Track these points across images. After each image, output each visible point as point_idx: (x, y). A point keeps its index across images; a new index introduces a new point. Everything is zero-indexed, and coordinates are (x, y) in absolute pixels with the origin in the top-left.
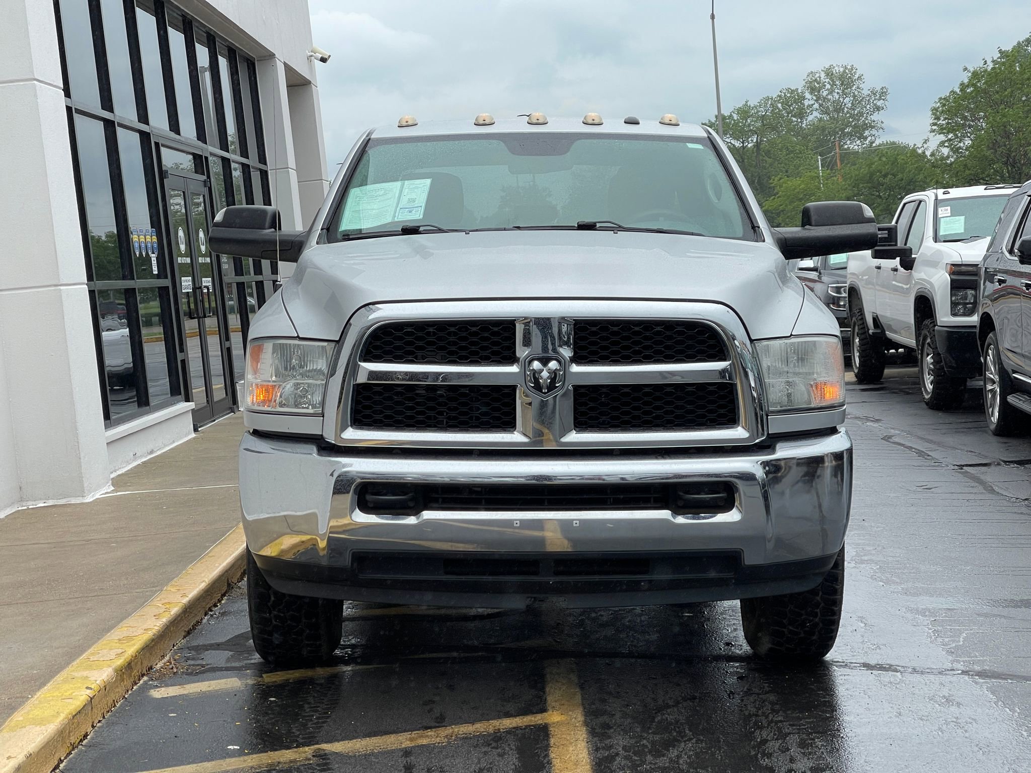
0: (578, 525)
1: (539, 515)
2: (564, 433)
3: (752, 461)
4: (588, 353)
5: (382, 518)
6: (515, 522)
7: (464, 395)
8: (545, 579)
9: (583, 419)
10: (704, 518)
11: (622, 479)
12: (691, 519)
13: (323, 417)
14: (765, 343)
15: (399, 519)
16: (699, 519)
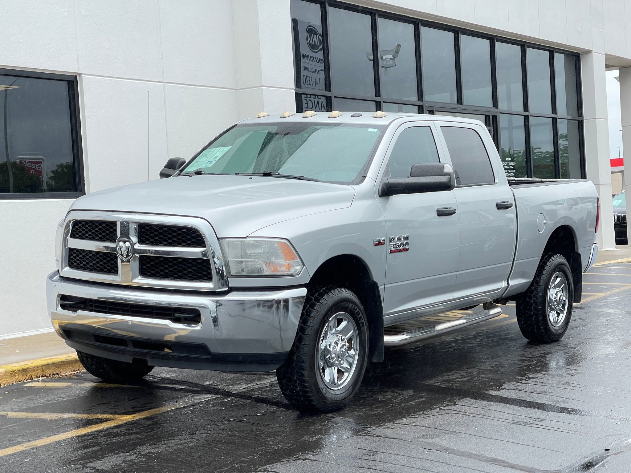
0: (130, 323)
2: (135, 277)
3: (210, 300)
6: (107, 319)
9: (145, 272)
10: (193, 327)
11: (156, 303)
12: (187, 326)
14: (227, 240)
16: (190, 326)
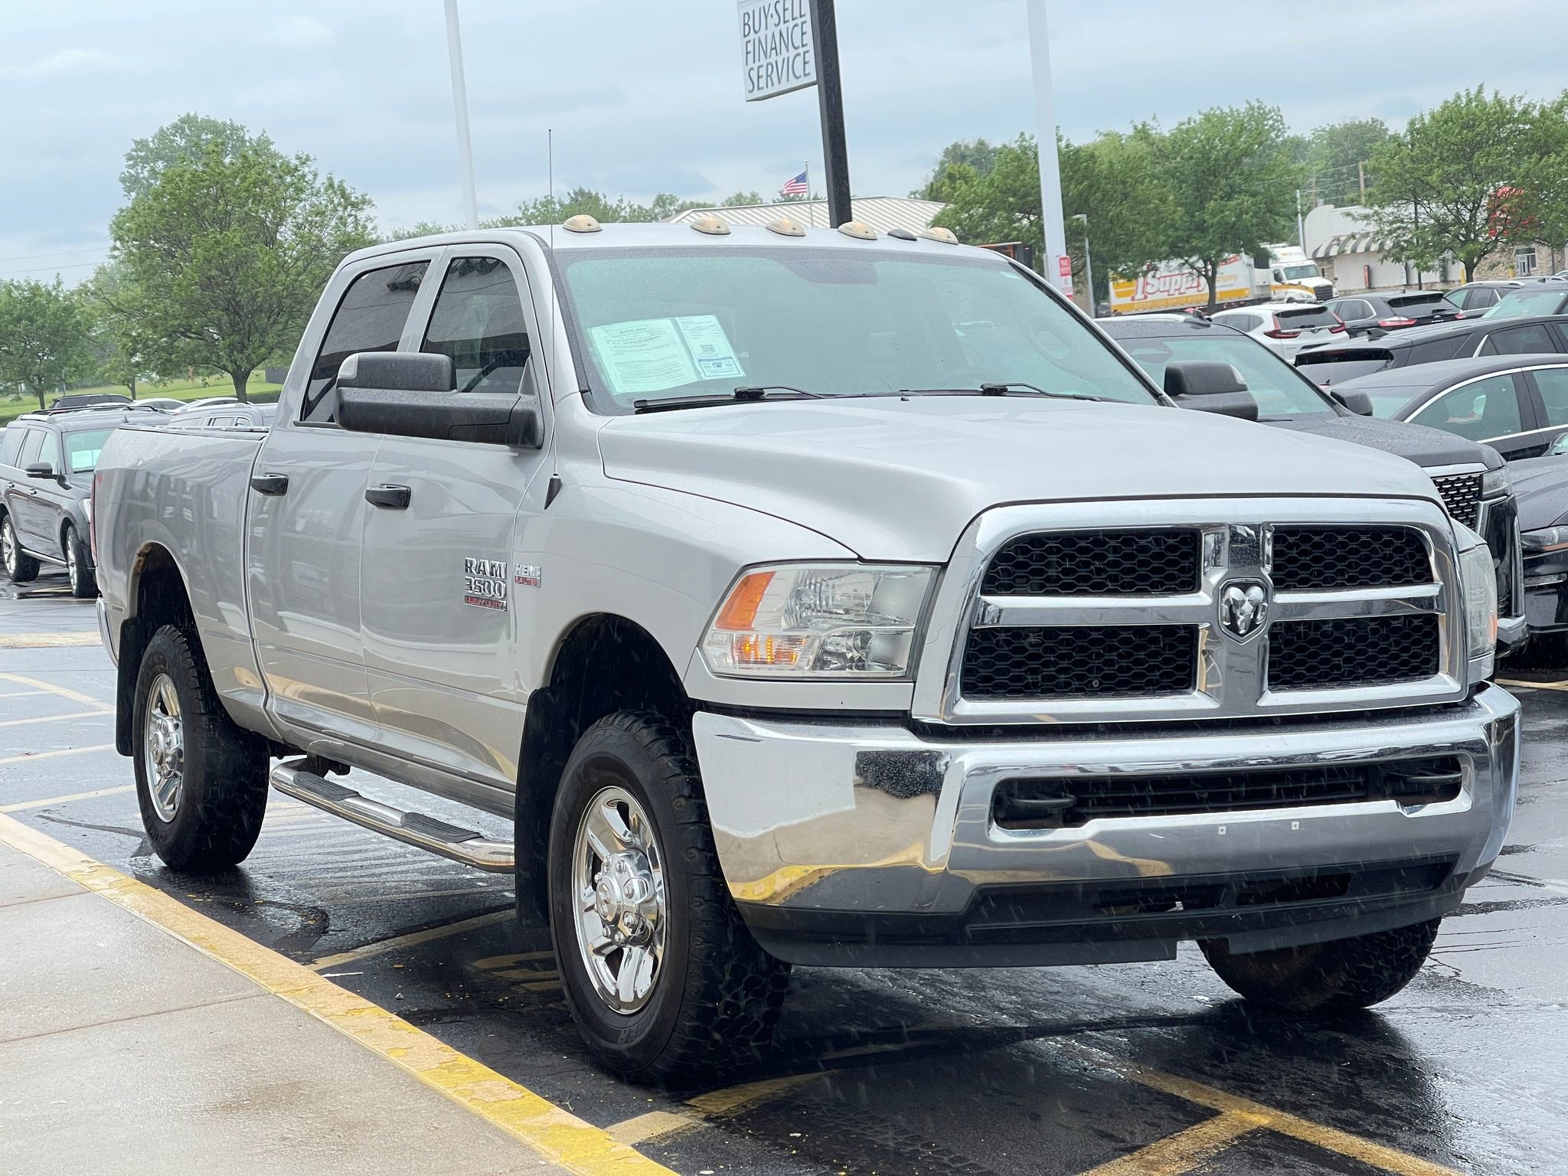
0: (1297, 828)
1: (1249, 817)
3: (1477, 725)
4: (1298, 574)
5: (1014, 835)
6: (1220, 828)
7: (1126, 641)
8: (1226, 912)
13: (915, 682)
15: (1041, 834)
